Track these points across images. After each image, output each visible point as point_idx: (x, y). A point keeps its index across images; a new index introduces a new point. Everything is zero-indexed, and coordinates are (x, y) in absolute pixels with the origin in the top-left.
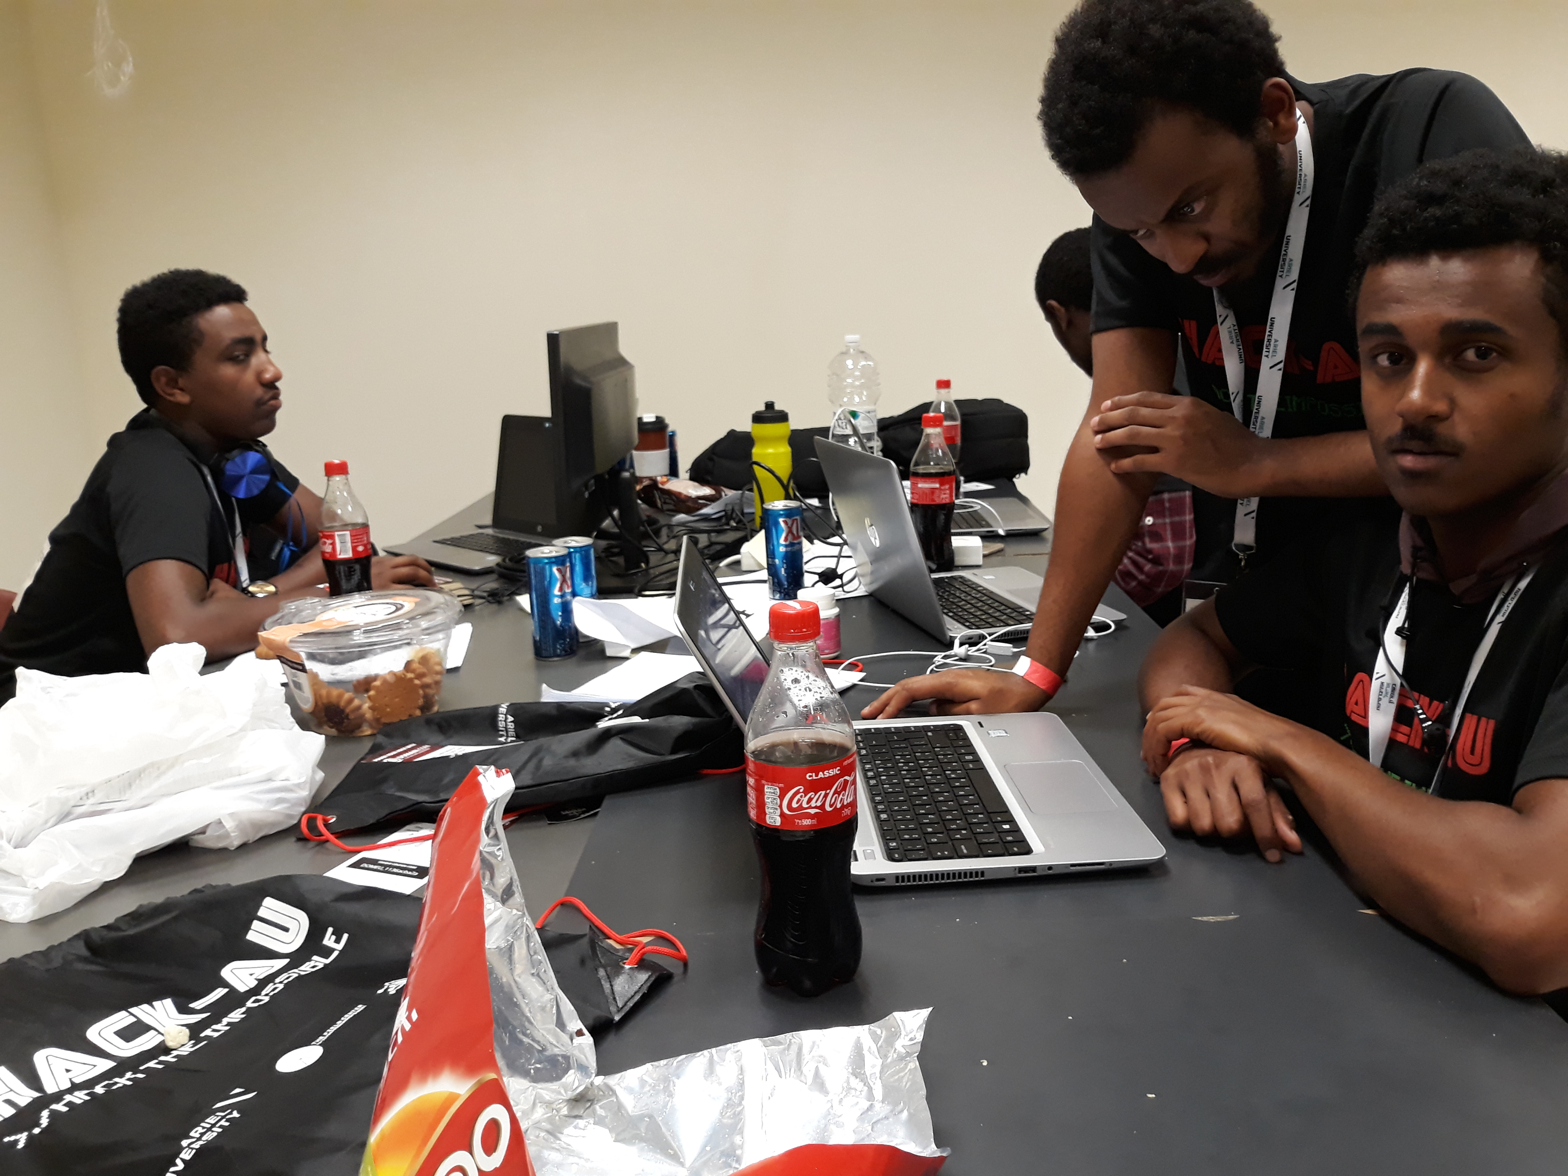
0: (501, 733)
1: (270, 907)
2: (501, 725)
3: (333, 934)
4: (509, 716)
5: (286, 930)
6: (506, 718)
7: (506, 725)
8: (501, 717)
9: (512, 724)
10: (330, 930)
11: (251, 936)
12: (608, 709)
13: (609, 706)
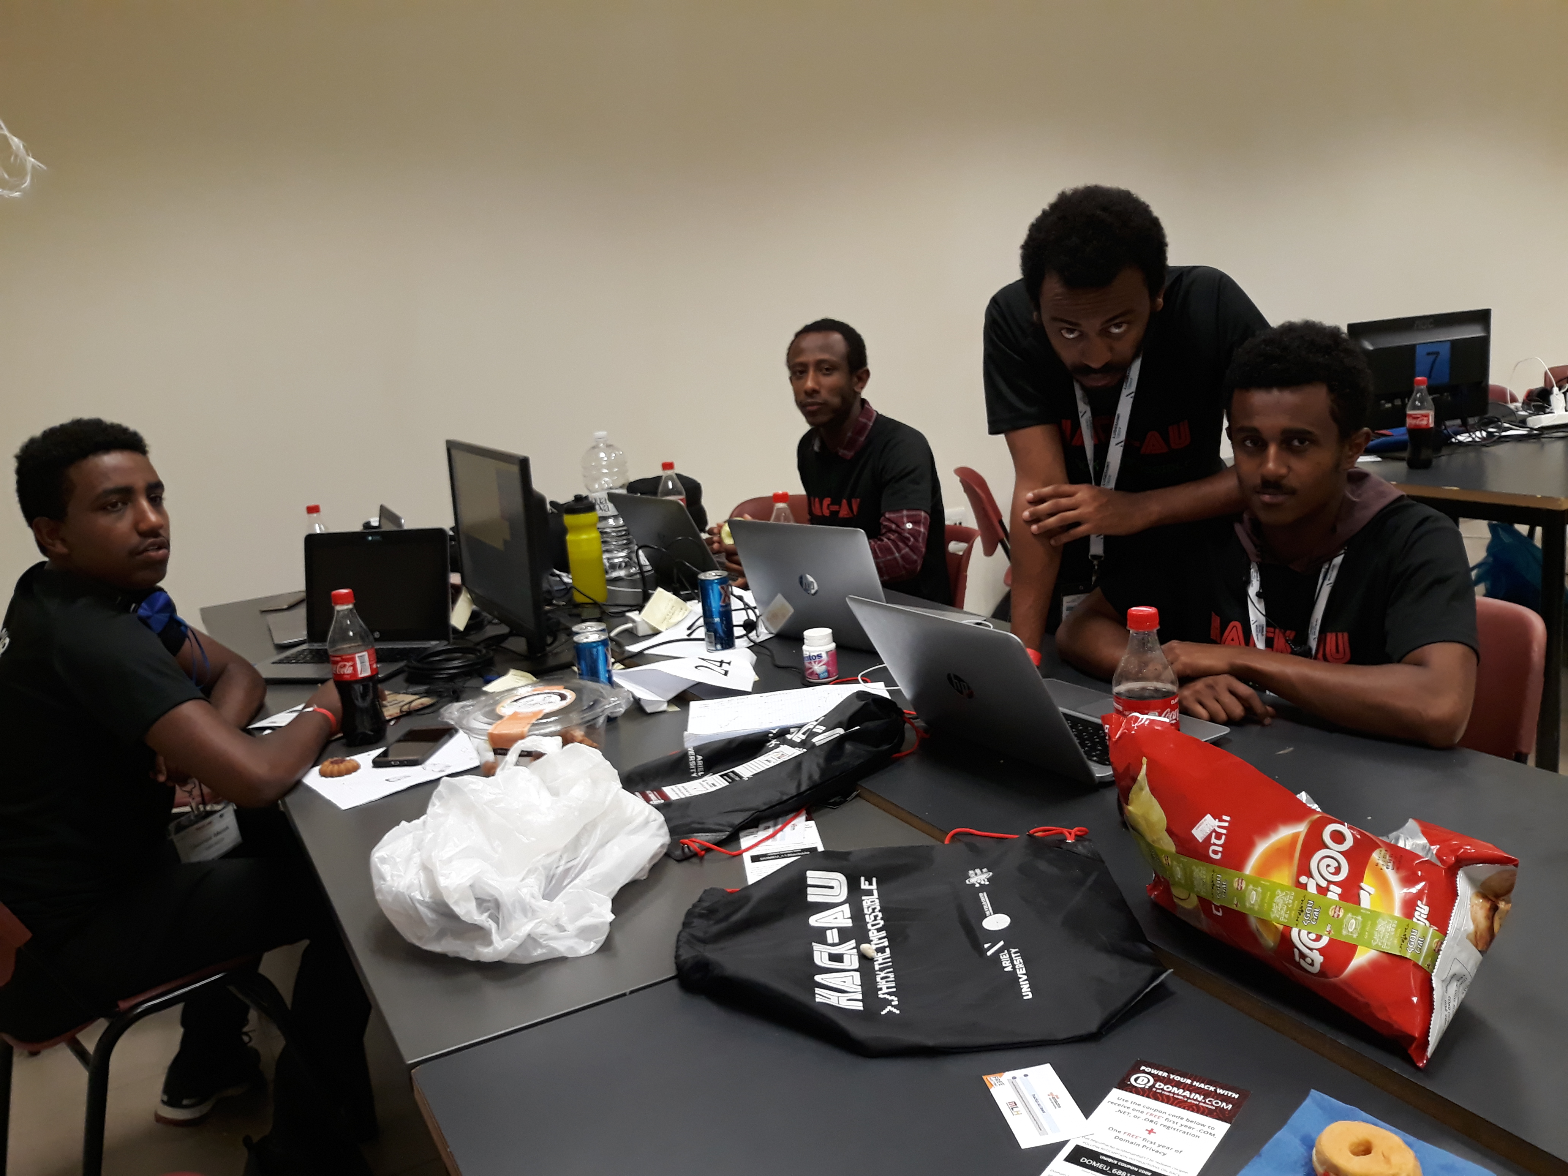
0: (692, 771)
1: (813, 877)
2: (692, 764)
3: (866, 880)
4: (698, 756)
5: (832, 888)
6: (696, 758)
7: (697, 763)
8: (692, 758)
9: (702, 761)
10: (862, 879)
11: (810, 899)
12: (771, 735)
13: (772, 733)
